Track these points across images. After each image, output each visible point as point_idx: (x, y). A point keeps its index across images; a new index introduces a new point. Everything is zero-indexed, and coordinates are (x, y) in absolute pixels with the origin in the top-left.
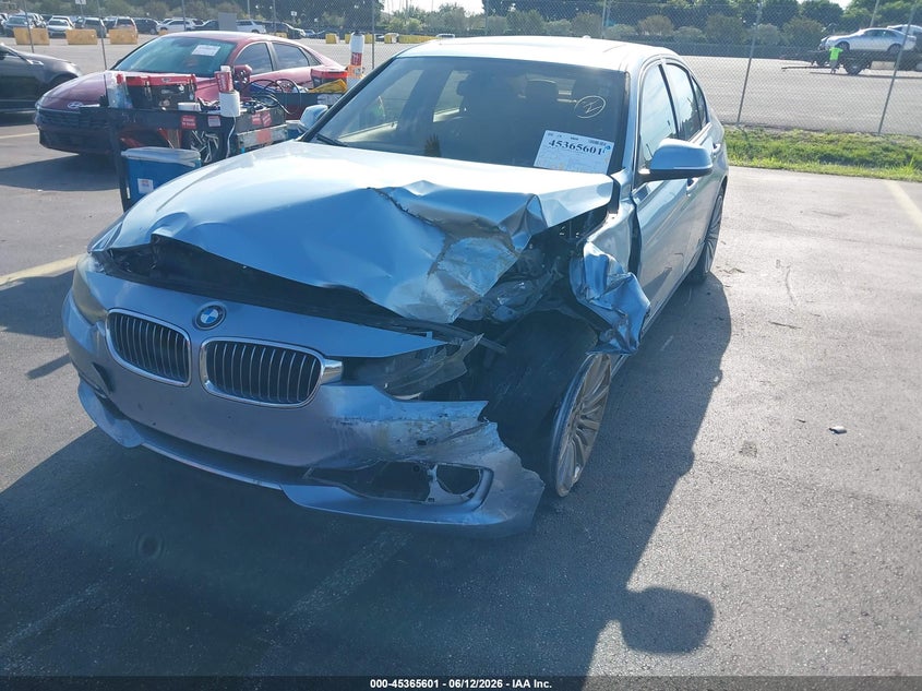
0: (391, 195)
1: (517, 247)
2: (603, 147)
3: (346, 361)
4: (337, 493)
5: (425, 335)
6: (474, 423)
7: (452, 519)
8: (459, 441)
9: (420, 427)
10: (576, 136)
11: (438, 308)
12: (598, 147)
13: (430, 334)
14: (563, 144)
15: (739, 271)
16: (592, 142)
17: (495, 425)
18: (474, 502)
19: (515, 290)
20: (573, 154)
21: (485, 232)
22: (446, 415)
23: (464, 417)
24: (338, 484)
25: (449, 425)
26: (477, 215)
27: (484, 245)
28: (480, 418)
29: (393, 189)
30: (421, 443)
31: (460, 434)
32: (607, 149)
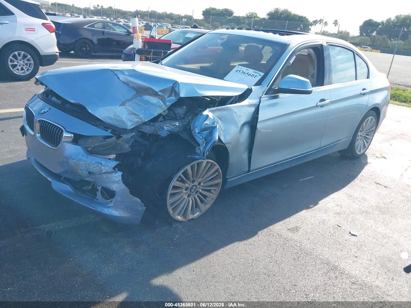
0: (116, 72)
1: (167, 104)
2: (258, 75)
3: (75, 135)
4: (68, 188)
5: (107, 131)
6: (111, 170)
7: (99, 209)
8: (105, 176)
9: (90, 166)
10: (249, 69)
11: (123, 121)
12: (255, 74)
13: (110, 131)
14: (241, 72)
15: (385, 158)
16: (254, 72)
17: (121, 173)
18: (111, 205)
19: (173, 125)
20: (242, 76)
21: (154, 94)
22: (101, 164)
23: (108, 166)
24: (69, 184)
25: (101, 168)
26: (150, 86)
27: (154, 100)
28: (114, 168)
29: (117, 70)
30: (90, 173)
31: (104, 173)
32: (259, 75)
